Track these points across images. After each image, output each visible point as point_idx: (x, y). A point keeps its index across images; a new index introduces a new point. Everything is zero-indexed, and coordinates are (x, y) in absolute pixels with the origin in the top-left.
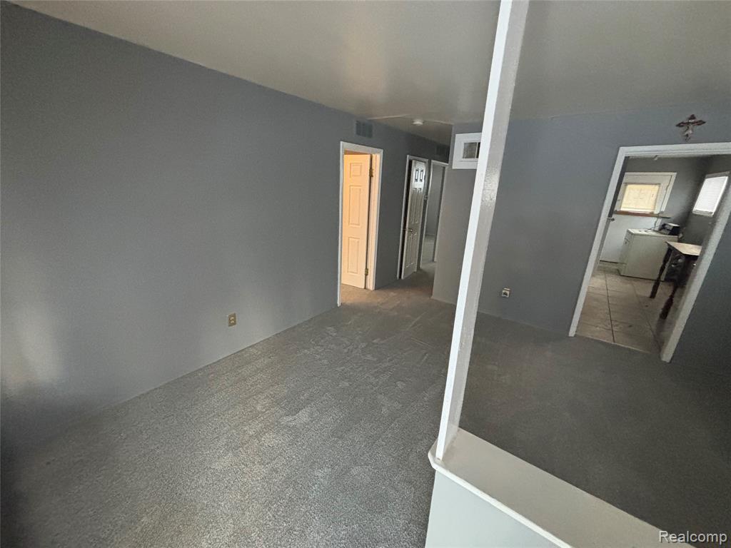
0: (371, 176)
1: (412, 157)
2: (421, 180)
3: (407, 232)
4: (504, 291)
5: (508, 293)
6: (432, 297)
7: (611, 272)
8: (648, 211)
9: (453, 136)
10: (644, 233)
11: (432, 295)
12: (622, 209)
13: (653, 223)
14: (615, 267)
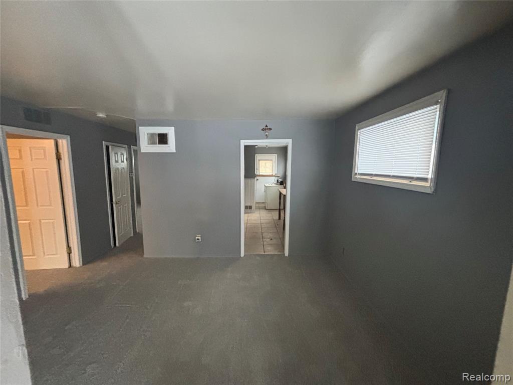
0: (59, 158)
1: (108, 143)
2: (123, 162)
3: (114, 205)
4: (197, 238)
5: (200, 238)
6: (145, 256)
7: (262, 208)
8: (271, 174)
9: (137, 128)
10: (270, 185)
11: (144, 254)
12: (261, 174)
13: (273, 180)
14: (263, 205)
